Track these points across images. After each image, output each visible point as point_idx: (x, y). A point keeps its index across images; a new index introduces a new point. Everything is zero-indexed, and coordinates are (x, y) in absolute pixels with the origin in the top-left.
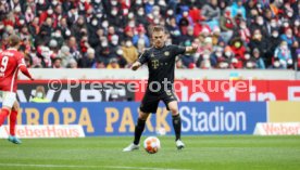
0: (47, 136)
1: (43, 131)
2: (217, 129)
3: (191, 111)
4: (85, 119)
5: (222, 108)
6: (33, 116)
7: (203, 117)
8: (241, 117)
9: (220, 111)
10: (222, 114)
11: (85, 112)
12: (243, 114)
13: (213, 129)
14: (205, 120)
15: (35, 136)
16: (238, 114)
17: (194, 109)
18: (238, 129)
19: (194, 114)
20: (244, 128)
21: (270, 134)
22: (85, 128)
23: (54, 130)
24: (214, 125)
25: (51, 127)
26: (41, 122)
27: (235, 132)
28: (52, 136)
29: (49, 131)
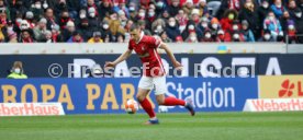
0: (25, 114)
1: (21, 109)
2: (204, 105)
3: (177, 87)
4: (65, 96)
5: (209, 84)
6: (10, 93)
7: (189, 93)
8: (229, 93)
9: (207, 87)
10: (210, 90)
11: (65, 88)
12: (231, 89)
13: (200, 106)
14: (192, 97)
15: (12, 115)
16: (226, 90)
17: (180, 85)
18: (226, 105)
19: (180, 90)
20: (233, 105)
21: (260, 110)
22: (65, 105)
23: (32, 108)
24: (201, 102)
25: (29, 104)
26: (18, 99)
27: (223, 108)
28: (30, 114)
29: (27, 109)
